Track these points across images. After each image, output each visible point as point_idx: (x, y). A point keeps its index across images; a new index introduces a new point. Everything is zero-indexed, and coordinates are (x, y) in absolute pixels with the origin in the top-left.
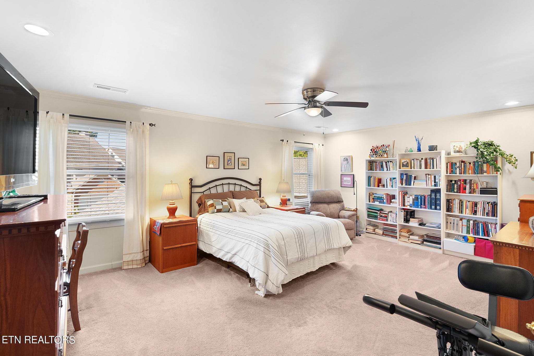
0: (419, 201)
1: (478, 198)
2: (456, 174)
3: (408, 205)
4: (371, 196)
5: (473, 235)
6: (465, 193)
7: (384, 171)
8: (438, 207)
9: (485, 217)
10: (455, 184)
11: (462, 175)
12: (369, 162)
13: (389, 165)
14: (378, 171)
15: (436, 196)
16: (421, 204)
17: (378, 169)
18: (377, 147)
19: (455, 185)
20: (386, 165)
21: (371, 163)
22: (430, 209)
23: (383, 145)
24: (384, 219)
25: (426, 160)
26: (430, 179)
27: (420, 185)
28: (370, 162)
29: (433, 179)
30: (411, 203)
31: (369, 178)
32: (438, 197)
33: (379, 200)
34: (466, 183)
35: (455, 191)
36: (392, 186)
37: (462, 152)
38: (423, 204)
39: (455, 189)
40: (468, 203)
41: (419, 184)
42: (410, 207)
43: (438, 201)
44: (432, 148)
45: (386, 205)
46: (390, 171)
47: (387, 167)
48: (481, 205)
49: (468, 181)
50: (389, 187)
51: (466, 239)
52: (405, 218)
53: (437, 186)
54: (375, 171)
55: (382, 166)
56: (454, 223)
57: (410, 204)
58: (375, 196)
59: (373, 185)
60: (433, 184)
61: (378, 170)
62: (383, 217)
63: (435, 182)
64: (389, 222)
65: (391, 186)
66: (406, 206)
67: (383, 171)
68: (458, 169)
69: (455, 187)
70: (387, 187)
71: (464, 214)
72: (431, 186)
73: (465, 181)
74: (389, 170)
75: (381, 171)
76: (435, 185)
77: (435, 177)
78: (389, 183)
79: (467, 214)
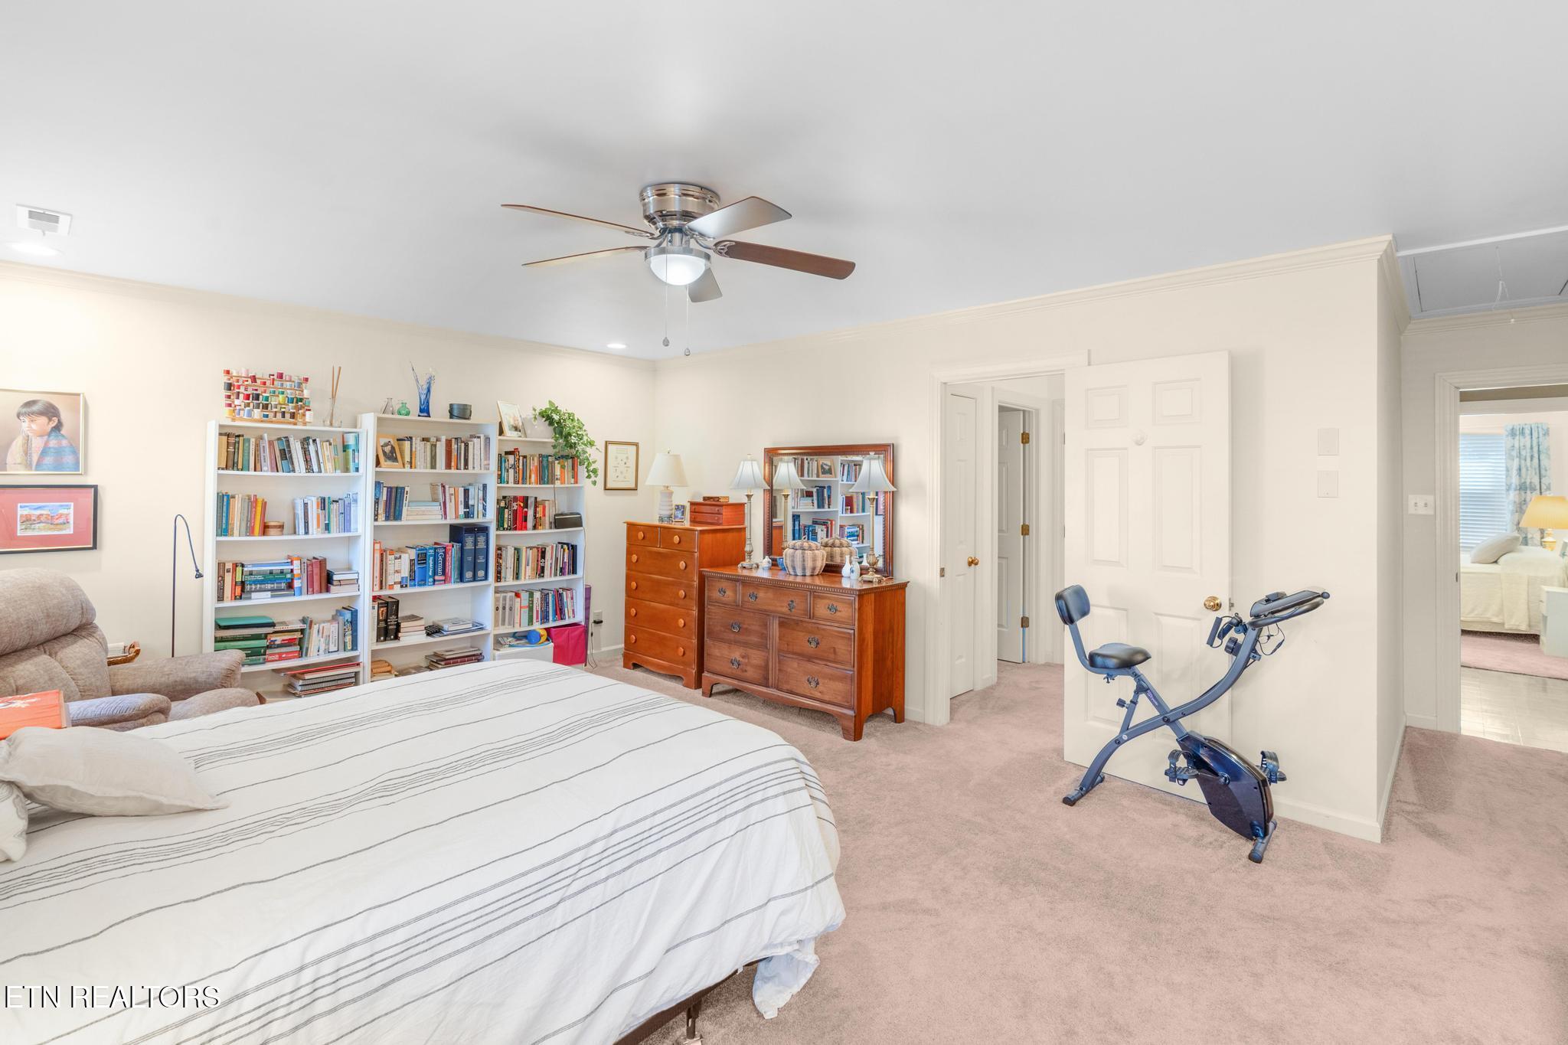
0: (431, 566)
1: (548, 536)
2: (508, 483)
3: (395, 583)
4: (228, 578)
5: (541, 624)
6: (526, 528)
7: (294, 471)
8: (481, 573)
9: (559, 578)
10: (505, 508)
11: (520, 485)
12: (225, 434)
13: (317, 452)
14: (267, 471)
15: (475, 543)
16: (435, 573)
17: (266, 465)
18: (254, 379)
19: (506, 510)
20: (306, 452)
21: (232, 440)
22: (457, 582)
23: (280, 376)
24: (287, 653)
25: (449, 443)
26: (453, 497)
27: (424, 517)
28: (228, 435)
29: (461, 498)
30: (405, 573)
31: (224, 501)
32: (481, 545)
33: (269, 586)
34: (526, 506)
35: (506, 526)
36: (327, 527)
37: (520, 431)
38: (440, 571)
39: (506, 520)
40: (530, 552)
41: (421, 513)
42: (402, 586)
43: (481, 557)
44: (461, 412)
45: (305, 598)
46: (319, 474)
47: (307, 461)
48: (552, 553)
49: (531, 501)
50: (315, 532)
51: (526, 637)
52: (383, 625)
53: (473, 517)
54: (252, 473)
55: (286, 455)
56: (504, 608)
57: (402, 578)
58: (251, 573)
59: (243, 529)
60: (462, 510)
61: (265, 468)
62: (279, 646)
63: (467, 505)
64: (312, 658)
65: (323, 526)
66: (391, 587)
67: (292, 474)
68: (511, 471)
69: (506, 516)
70: (307, 533)
71: (522, 581)
72: (457, 517)
73: (525, 500)
74: (315, 468)
75: (280, 474)
76: (467, 515)
77: (466, 492)
78: (315, 516)
79: (528, 577)
